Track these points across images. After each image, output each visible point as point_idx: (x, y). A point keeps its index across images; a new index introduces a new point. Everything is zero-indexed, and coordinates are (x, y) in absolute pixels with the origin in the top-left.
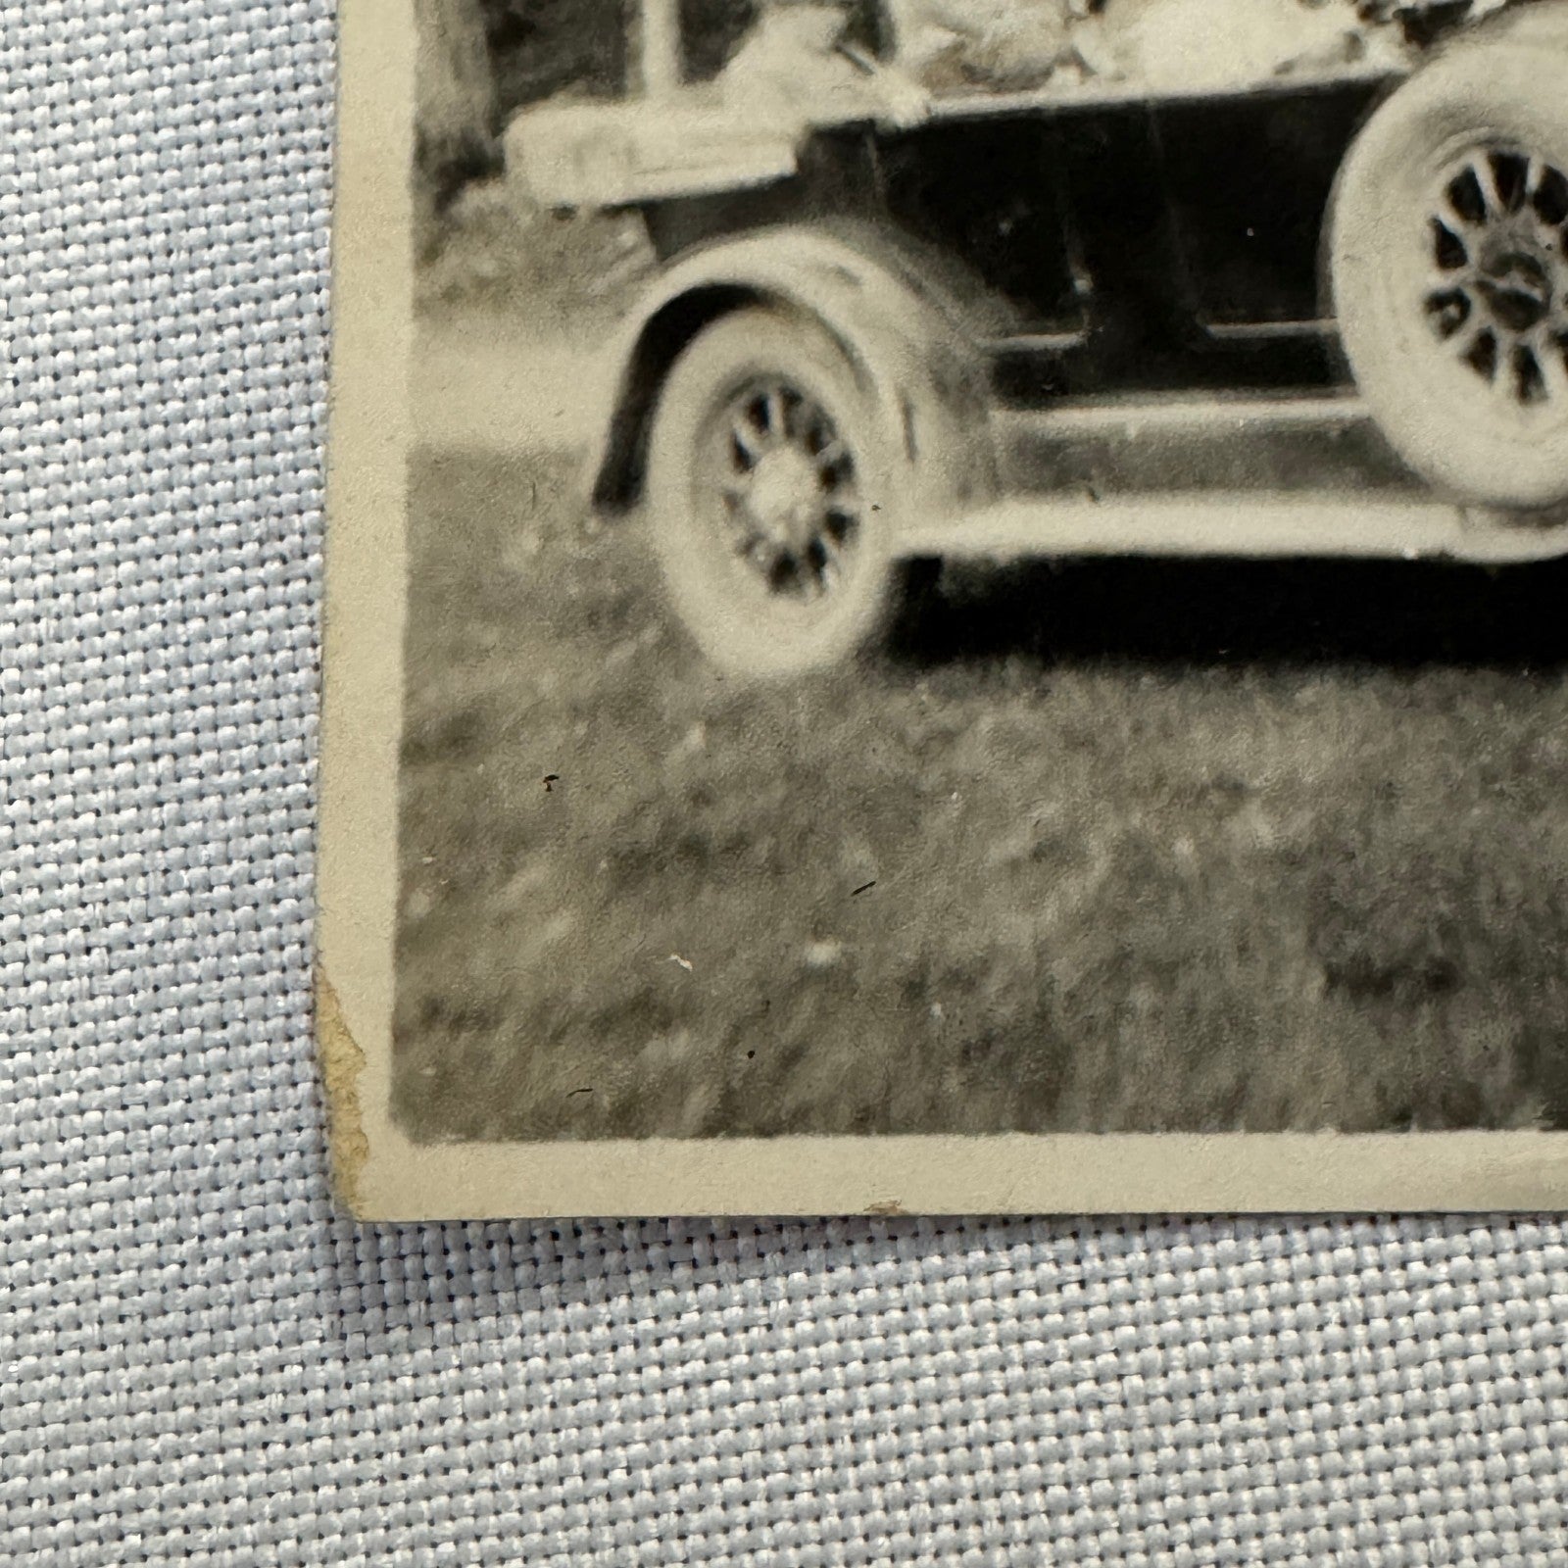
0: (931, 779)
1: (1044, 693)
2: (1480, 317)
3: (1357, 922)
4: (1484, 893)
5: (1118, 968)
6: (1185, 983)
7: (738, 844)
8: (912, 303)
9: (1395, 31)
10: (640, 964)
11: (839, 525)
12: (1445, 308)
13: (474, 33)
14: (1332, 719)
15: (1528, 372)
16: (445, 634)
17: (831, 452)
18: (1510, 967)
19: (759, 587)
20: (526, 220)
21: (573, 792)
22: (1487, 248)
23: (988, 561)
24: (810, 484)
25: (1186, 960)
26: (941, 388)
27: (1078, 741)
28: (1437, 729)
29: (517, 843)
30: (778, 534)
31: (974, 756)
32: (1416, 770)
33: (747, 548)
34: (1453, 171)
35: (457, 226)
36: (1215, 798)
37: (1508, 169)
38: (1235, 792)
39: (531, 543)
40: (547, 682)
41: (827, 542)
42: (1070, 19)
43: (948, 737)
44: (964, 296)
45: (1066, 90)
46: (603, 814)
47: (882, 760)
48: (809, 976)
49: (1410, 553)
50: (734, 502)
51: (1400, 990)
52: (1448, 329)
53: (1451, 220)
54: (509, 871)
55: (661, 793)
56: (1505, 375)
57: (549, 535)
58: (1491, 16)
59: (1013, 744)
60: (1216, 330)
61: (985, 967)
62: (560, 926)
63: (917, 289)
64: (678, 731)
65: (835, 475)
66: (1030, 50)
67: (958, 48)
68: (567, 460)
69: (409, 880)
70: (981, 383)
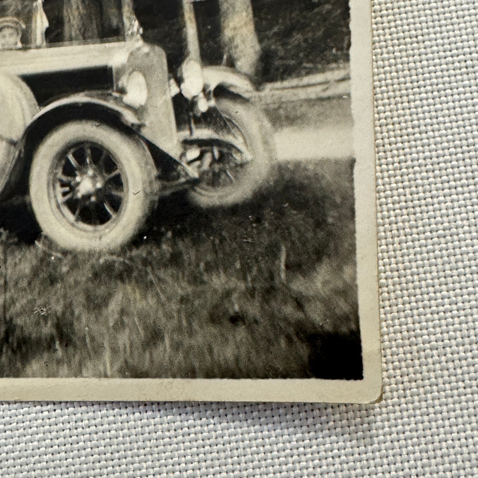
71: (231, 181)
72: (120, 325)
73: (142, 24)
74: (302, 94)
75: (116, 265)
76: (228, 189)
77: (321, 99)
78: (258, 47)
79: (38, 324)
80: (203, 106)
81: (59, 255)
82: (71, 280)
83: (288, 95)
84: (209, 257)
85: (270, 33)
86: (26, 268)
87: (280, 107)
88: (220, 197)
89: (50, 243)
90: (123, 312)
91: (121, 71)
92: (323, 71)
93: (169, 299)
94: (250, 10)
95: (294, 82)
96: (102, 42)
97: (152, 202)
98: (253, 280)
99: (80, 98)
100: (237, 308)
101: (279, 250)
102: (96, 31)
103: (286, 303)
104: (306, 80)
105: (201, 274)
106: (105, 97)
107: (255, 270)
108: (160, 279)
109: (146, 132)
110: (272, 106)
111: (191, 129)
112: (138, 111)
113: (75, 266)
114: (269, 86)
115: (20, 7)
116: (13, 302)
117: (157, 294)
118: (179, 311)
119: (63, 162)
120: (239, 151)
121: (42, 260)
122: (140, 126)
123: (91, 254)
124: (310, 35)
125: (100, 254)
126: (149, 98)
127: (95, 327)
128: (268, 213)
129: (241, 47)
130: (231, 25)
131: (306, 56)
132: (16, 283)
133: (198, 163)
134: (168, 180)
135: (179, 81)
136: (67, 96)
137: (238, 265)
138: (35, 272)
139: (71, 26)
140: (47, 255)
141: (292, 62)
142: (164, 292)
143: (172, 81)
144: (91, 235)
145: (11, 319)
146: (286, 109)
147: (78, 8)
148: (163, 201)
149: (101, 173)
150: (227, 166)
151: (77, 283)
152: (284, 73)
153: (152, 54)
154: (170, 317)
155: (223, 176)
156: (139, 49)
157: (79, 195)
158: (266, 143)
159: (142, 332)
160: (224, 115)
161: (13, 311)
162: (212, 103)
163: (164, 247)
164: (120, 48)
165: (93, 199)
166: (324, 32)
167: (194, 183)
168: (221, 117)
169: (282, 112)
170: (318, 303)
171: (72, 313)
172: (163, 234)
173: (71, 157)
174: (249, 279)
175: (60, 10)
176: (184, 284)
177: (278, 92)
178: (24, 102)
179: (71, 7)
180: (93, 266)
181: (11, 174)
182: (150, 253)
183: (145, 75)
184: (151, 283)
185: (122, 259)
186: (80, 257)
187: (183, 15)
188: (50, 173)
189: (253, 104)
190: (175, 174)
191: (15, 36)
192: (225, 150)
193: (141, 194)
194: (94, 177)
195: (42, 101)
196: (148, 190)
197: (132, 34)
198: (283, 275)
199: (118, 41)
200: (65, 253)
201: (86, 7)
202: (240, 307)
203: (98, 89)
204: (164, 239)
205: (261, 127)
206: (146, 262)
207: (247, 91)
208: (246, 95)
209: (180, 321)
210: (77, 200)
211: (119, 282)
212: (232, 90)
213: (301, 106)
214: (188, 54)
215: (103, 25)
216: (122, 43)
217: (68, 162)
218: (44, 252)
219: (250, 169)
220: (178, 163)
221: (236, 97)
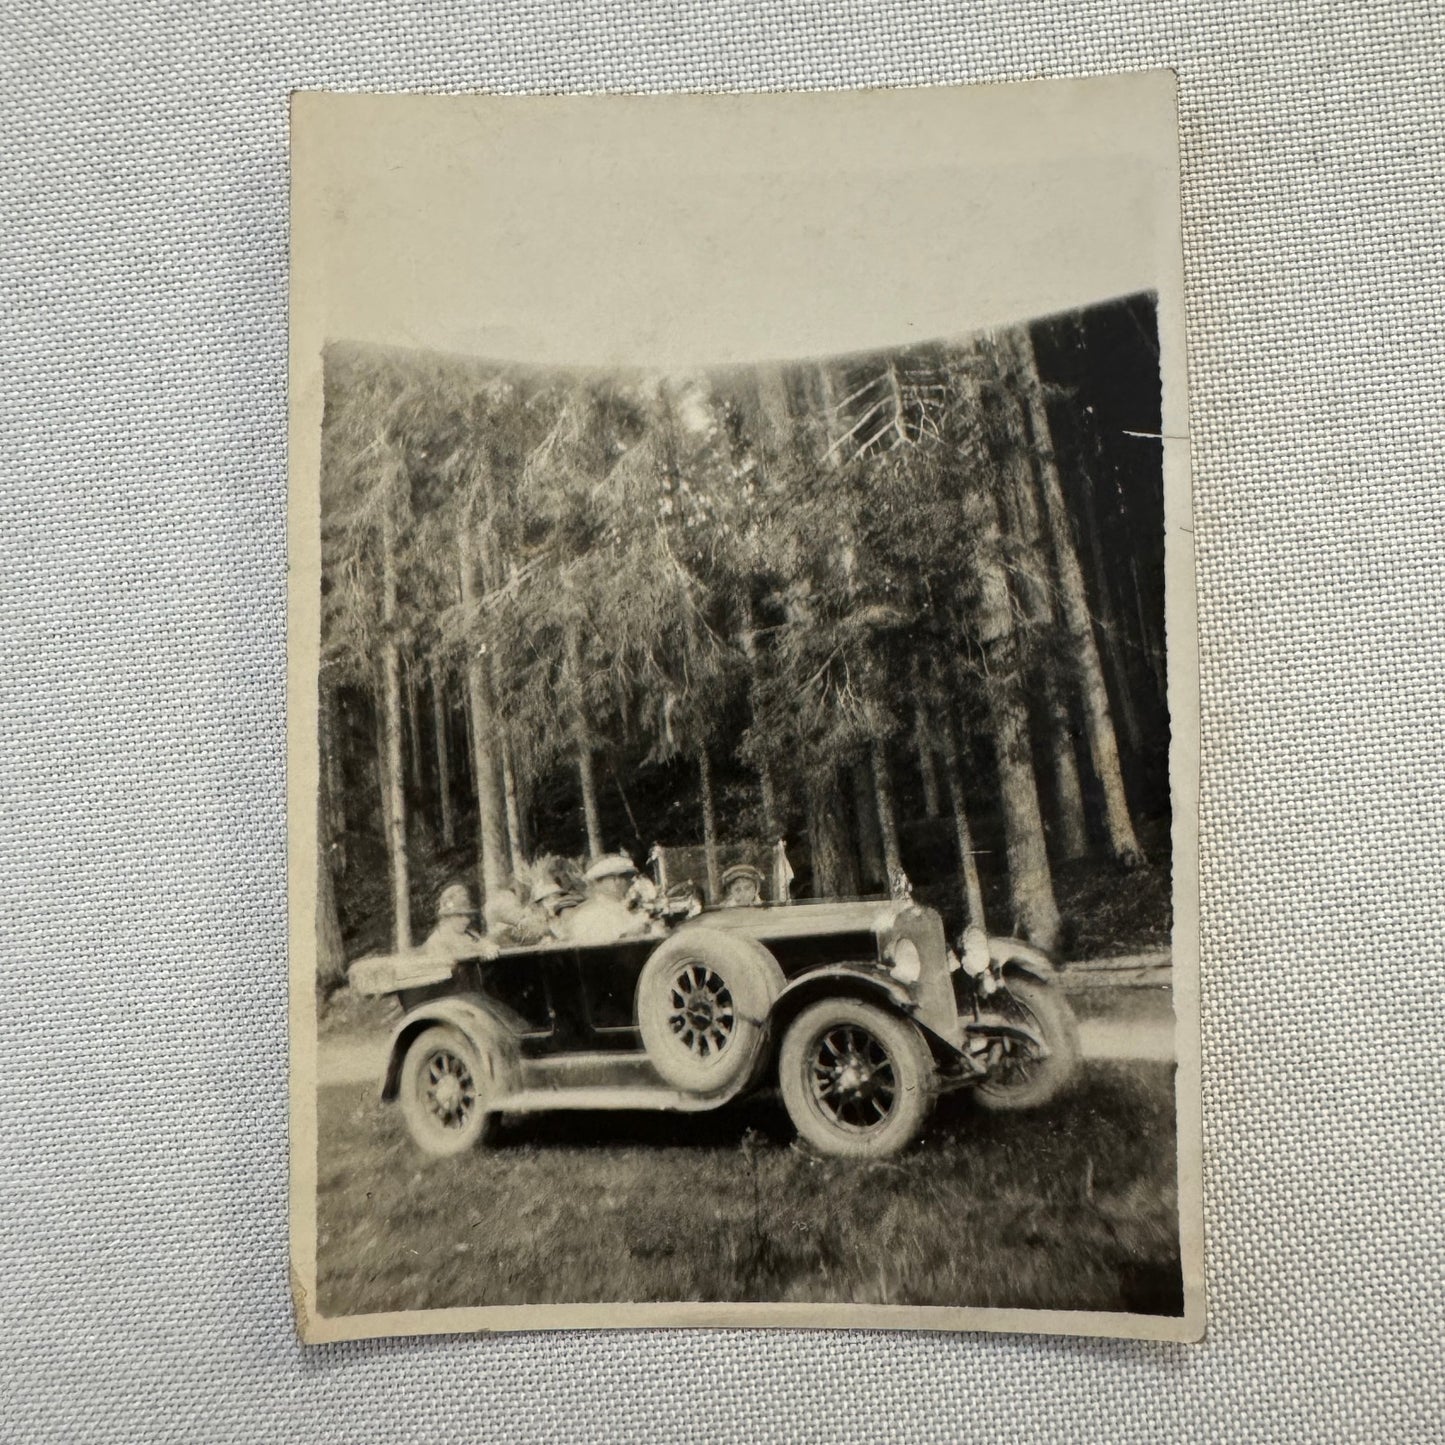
0: (499, 1188)
1: (537, 1157)
2: (688, 1026)
3: (641, 1233)
4: (683, 1222)
5: (561, 1250)
6: (583, 1255)
7: (434, 1212)
8: (493, 1022)
9: (662, 922)
10: (401, 1253)
11: (467, 1102)
12: (676, 1023)
13: (336, 935)
14: (634, 1164)
15: (703, 1044)
16: (331, 1148)
17: (465, 1076)
18: (691, 1248)
19: (440, 1124)
20: (356, 1000)
21: (377, 1197)
22: (692, 1001)
23: (519, 1112)
24: (458, 1086)
25: (585, 1246)
26: (503, 1054)
27: (549, 1173)
28: (667, 1168)
29: (357, 1217)
30: (446, 1106)
31: (513, 1179)
32: (663, 1181)
33: (436, 1111)
34: (680, 974)
35: (333, 1006)
36: (595, 1192)
37: (699, 973)
38: (601, 1190)
39: (361, 1114)
40: (367, 1161)
41: (463, 1107)
42: (549, 919)
43: (504, 1173)
44: (511, 1020)
45: (547, 945)
46: (387, 1205)
47: (482, 1181)
48: (458, 1255)
49: (662, 1108)
50: (431, 1095)
51: (655, 1255)
52: (677, 1029)
53: (679, 991)
54: (355, 1224)
55: (406, 1197)
56: (696, 1046)
57: (367, 1111)
58: (694, 917)
59: (527, 1175)
60: (598, 1030)
61: (517, 1249)
62: (372, 1243)
63: (495, 1017)
64: (413, 1175)
65: (466, 1084)
66: (535, 930)
67: (509, 930)
68: (373, 1084)
69: (321, 1232)
70: (517, 1050)
71: (1026, 1080)
72: (895, 1244)
73: (911, 879)
74: (1112, 979)
75: (890, 1174)
76: (1022, 1089)
77: (1136, 988)
78: (1057, 917)
79: (798, 1241)
80: (990, 986)
81: (819, 1160)
82: (835, 1190)
83: (1095, 979)
84: (1001, 1168)
85: (1071, 900)
86: (780, 1174)
87: (1084, 993)
88: (1014, 1098)
89: (809, 1147)
90: (898, 1229)
91: (887, 937)
92: (1138, 953)
93: (955, 1216)
94: (1047, 869)
95: (1102, 963)
96: (862, 900)
97: (930, 1101)
98: (1054, 1197)
99: (837, 970)
100: (1035, 1228)
101: (1086, 1163)
102: (853, 886)
103: (1093, 1225)
104: (1117, 962)
105: (992, 1187)
106: (870, 969)
107: (1056, 1186)
108: (942, 1192)
109: (919, 1015)
110: (1075, 992)
111: (975, 1014)
112: (910, 989)
113: (839, 1173)
114: (1071, 966)
115: (757, 853)
116: (767, 1214)
117: (940, 1210)
118: (966, 1230)
119: (820, 1049)
120: (1034, 1043)
121: (799, 1166)
122: (913, 1007)
123: (858, 1160)
124: (1121, 906)
125: (870, 1161)
126: (924, 971)
127: (864, 1245)
128: (1073, 1121)
129: (1036, 914)
130: (1024, 886)
131: (1117, 933)
132: (769, 1194)
133: (985, 1055)
134: (949, 1073)
135: (960, 954)
136: (820, 967)
137: (1036, 1180)
138: (792, 1181)
139: (822, 879)
140: (805, 1160)
141: (1099, 939)
142: (947, 1207)
143: (951, 953)
144: (856, 1137)
145: (766, 1234)
146: (1092, 996)
147: (830, 855)
148: (943, 1098)
149: (866, 1063)
150: (1021, 1061)
151: (842, 1194)
152: (1090, 949)
153: (925, 918)
154: (954, 1235)
155: (1016, 1073)
156: (908, 910)
157: (841, 1089)
158: (1067, 1034)
159: (922, 1252)
160: (1016, 999)
161: (768, 1224)
162: (1002, 983)
163: (947, 1154)
164: (885, 908)
165: (858, 1094)
166: (1139, 905)
167: (981, 1079)
168: (1014, 1003)
169: (1087, 998)
170: (1131, 1229)
171: (839, 1228)
172: (945, 1139)
173: (829, 1043)
174: (1049, 1195)
175: (808, 857)
176: (970, 1198)
177: (1082, 975)
178: (769, 974)
179: (820, 853)
180: (861, 1175)
181: (758, 1060)
182: (929, 1161)
183: (916, 945)
184: (932, 1195)
185: (895, 1167)
186: (846, 1165)
187: (962, 871)
188: (803, 1063)
189: (1052, 986)
190: (956, 1067)
191: (752, 889)
192: (1018, 1042)
193: (916, 1090)
194: (857, 1068)
195: (790, 972)
196: (925, 1086)
197: (899, 891)
198: (1089, 1194)
199: (882, 899)
200: (827, 1158)
201: (840, 854)
202: (1039, 1227)
203: (857, 959)
204: (945, 1145)
205: (1062, 1016)
206: (924, 1172)
207: (1044, 971)
208: (1043, 976)
209: (967, 1240)
210: (839, 1095)
211: (893, 1194)
212: (1027, 968)
213: (1112, 992)
214: (969, 921)
215: (861, 880)
216: (887, 902)
217: (825, 1048)
218: (801, 1157)
219: (1049, 1066)
220: (960, 1055)
221: (1031, 978)
